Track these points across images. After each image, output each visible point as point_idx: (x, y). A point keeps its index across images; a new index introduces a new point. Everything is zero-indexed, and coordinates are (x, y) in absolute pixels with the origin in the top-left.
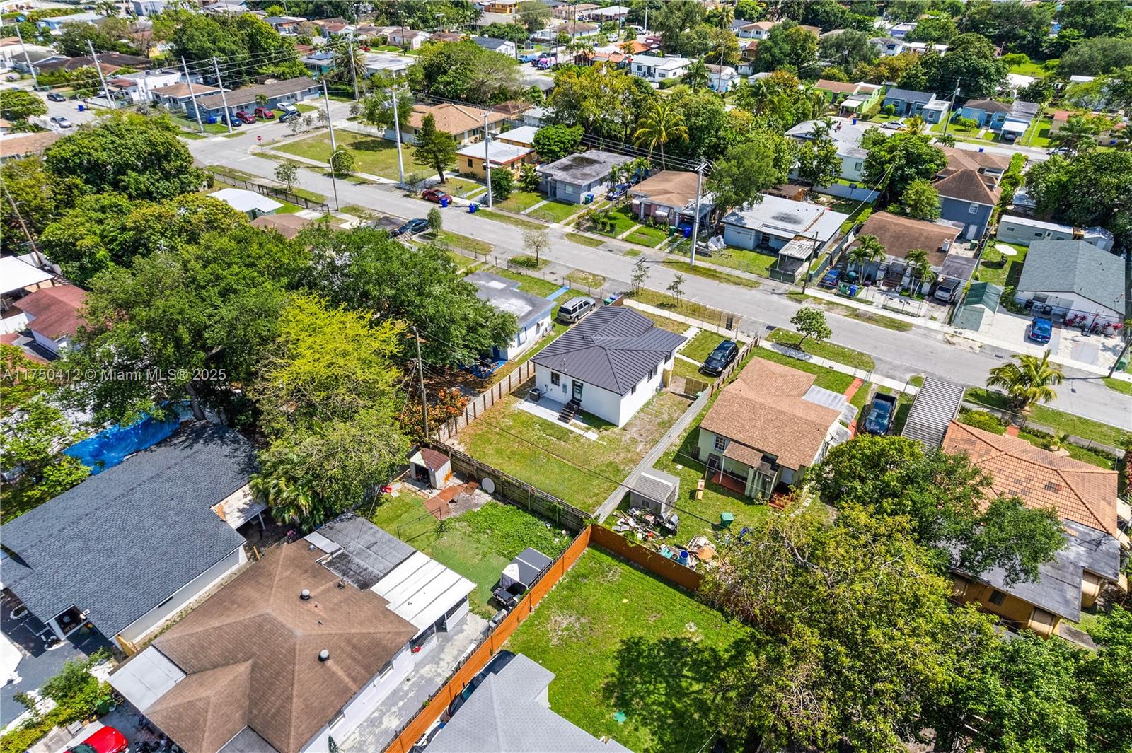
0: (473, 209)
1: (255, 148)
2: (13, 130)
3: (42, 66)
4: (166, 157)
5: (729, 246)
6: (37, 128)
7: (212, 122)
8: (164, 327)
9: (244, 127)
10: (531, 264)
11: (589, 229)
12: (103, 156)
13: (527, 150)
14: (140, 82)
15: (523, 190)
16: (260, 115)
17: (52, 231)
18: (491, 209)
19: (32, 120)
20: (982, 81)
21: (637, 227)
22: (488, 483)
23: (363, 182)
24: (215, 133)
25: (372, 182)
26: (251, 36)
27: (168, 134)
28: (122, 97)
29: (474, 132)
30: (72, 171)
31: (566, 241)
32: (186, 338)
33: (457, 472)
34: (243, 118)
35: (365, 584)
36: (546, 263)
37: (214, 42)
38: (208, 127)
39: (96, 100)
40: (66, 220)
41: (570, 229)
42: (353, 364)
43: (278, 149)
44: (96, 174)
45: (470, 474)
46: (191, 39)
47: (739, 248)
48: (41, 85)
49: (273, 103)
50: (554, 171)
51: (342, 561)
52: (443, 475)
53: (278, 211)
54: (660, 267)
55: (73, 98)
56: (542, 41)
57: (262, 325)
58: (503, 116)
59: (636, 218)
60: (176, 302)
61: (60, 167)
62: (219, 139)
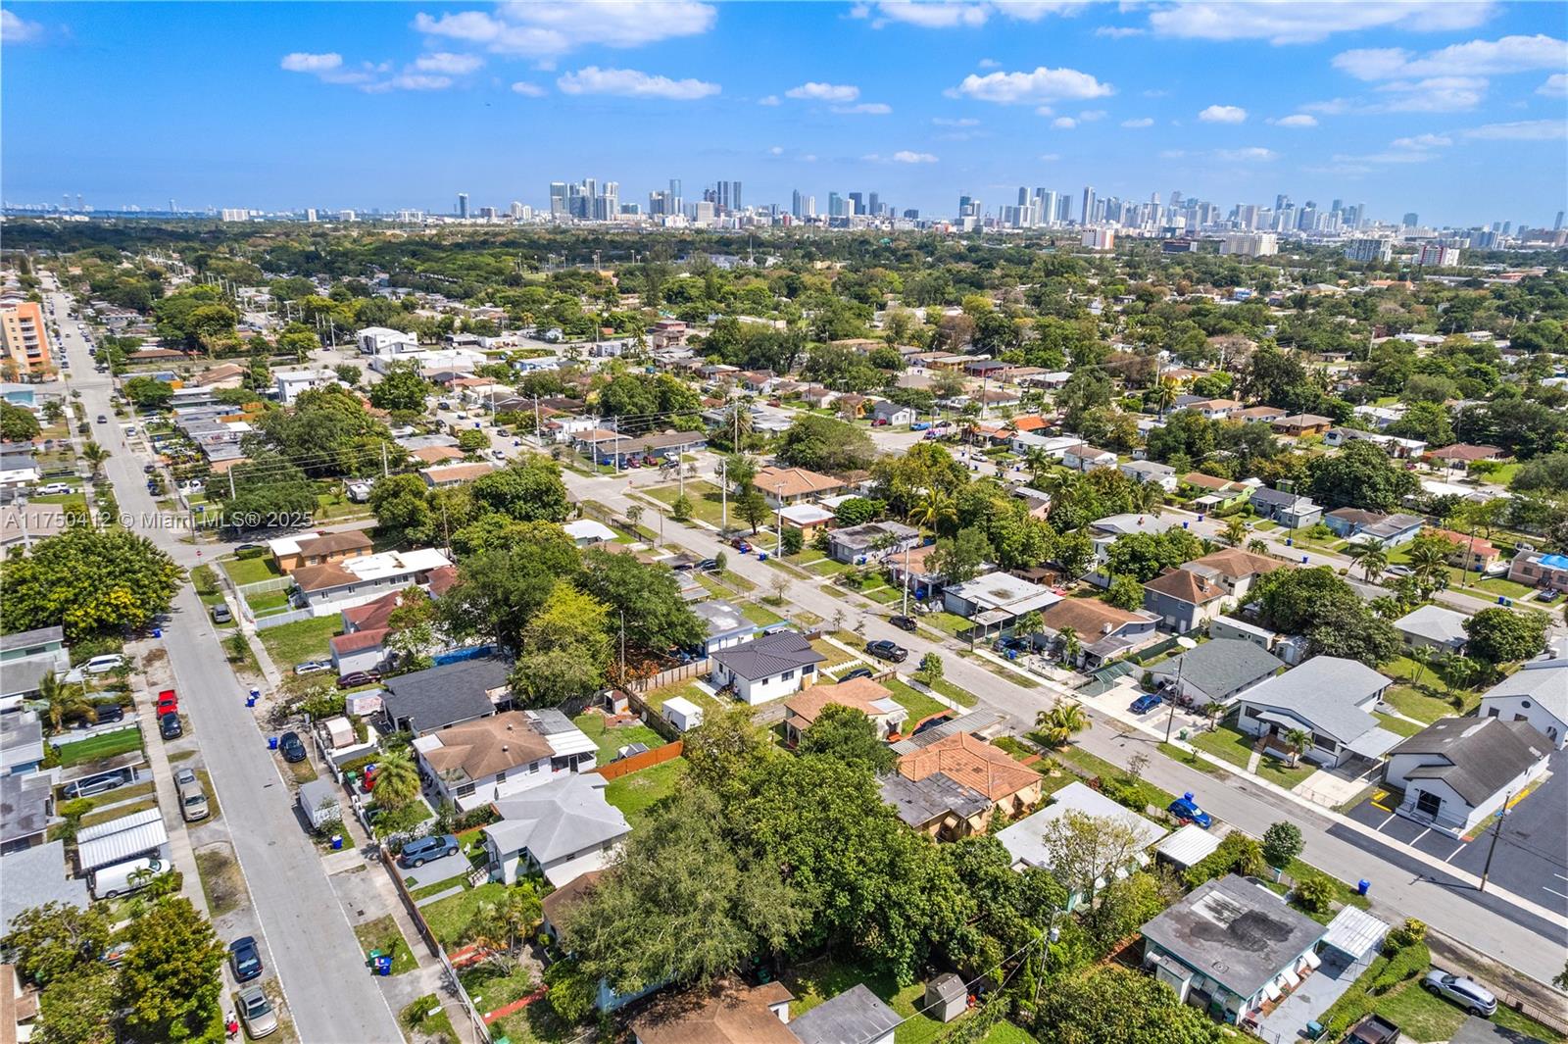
0: (763, 558)
1: (627, 489)
2: (464, 460)
3: (503, 406)
4: (547, 492)
5: (946, 610)
6: (480, 458)
7: (607, 464)
8: (488, 588)
9: (630, 470)
10: (777, 602)
11: (842, 584)
12: (506, 489)
13: (832, 515)
14: (566, 426)
15: (814, 547)
16: (647, 462)
17: (459, 534)
18: (779, 559)
19: (479, 452)
20: (1365, 488)
21: (886, 587)
22: (644, 715)
23: (695, 527)
24: (605, 474)
25: (701, 528)
26: (664, 393)
27: (552, 477)
28: (549, 436)
29: (807, 495)
30: (484, 497)
31: (819, 591)
32: (500, 596)
33: (631, 706)
34: (631, 464)
35: (543, 734)
36: (789, 603)
37: (630, 397)
38: (602, 468)
39: (530, 437)
40: (470, 529)
41: (828, 582)
42: (577, 623)
43: (646, 492)
44: (499, 500)
45: (636, 709)
46: (614, 394)
47: (954, 613)
48: (495, 423)
49: (660, 453)
50: (841, 536)
51: (537, 724)
52: (620, 706)
53: (614, 540)
54: (875, 618)
55: (515, 434)
56: (952, 408)
57: (538, 596)
58: (840, 483)
59: (889, 581)
60: (499, 576)
61: (478, 494)
62: (606, 479)
